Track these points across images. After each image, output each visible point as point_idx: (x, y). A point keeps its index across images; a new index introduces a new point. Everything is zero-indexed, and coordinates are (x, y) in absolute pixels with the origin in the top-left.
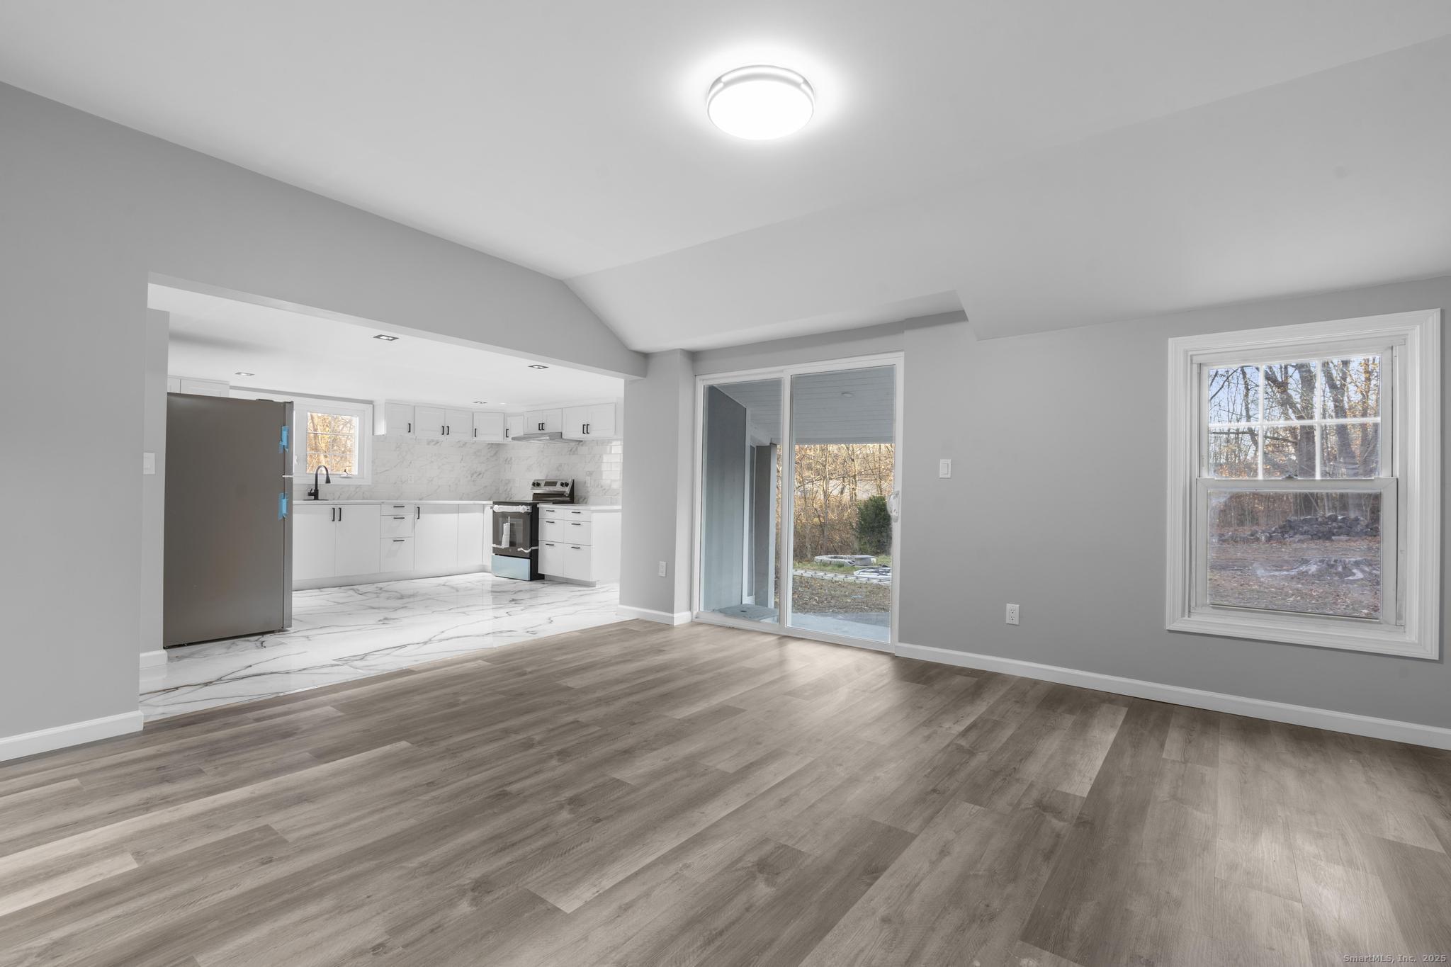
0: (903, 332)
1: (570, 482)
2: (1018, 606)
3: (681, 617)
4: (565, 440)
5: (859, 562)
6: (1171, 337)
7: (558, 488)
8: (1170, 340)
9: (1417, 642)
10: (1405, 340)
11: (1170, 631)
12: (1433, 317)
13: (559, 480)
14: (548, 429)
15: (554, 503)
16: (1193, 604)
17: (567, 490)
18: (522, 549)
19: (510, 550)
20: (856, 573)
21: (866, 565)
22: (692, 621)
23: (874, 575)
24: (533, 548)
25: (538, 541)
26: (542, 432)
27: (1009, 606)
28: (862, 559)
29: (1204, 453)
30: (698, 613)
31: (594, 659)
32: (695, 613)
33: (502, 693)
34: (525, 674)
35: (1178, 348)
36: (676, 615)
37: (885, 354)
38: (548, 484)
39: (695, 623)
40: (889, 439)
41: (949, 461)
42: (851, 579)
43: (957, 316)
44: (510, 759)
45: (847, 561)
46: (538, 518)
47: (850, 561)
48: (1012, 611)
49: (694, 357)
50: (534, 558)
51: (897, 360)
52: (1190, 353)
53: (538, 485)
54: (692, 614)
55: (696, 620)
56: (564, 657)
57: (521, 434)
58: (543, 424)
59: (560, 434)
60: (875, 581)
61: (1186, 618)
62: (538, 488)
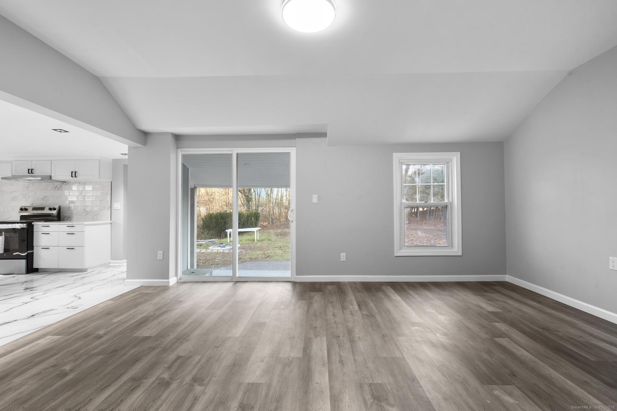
0: (295, 139)
1: (57, 207)
2: (345, 254)
3: (172, 281)
4: (54, 180)
5: (210, 243)
6: (395, 152)
7: (47, 211)
8: (394, 153)
9: (457, 251)
10: (452, 160)
11: (396, 256)
12: (459, 154)
13: (47, 206)
14: (36, 173)
15: (45, 221)
16: (401, 246)
17: (54, 212)
18: (18, 253)
19: (5, 255)
20: (210, 248)
21: (214, 244)
22: (177, 282)
23: (219, 248)
24: (29, 252)
25: (33, 247)
26: (31, 174)
27: (342, 254)
28: (211, 241)
29: (403, 194)
30: (180, 277)
31: (142, 316)
32: (179, 277)
33: (98, 354)
34: (100, 337)
35: (397, 156)
36: (170, 280)
37: (275, 148)
38: (34, 209)
39: (181, 283)
40: (287, 185)
41: (317, 196)
42: (209, 251)
43: (323, 135)
44: (163, 397)
45: (204, 243)
46: (33, 232)
47: (205, 242)
48: (343, 256)
49: (177, 138)
50: (30, 259)
51: (293, 152)
52: (399, 159)
53: (26, 210)
54: (177, 278)
55: (180, 281)
56: (119, 319)
57: (10, 175)
58: (32, 169)
59: (50, 177)
60: (222, 251)
61: (400, 251)
62: (26, 212)
